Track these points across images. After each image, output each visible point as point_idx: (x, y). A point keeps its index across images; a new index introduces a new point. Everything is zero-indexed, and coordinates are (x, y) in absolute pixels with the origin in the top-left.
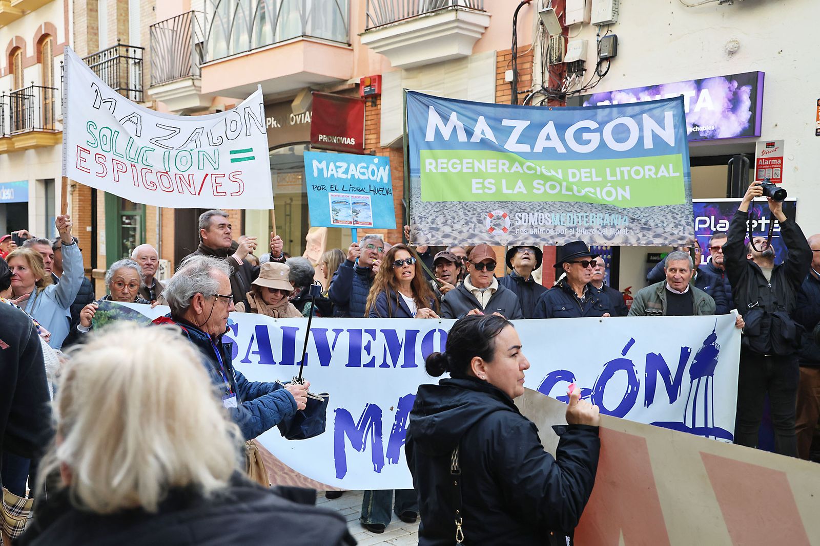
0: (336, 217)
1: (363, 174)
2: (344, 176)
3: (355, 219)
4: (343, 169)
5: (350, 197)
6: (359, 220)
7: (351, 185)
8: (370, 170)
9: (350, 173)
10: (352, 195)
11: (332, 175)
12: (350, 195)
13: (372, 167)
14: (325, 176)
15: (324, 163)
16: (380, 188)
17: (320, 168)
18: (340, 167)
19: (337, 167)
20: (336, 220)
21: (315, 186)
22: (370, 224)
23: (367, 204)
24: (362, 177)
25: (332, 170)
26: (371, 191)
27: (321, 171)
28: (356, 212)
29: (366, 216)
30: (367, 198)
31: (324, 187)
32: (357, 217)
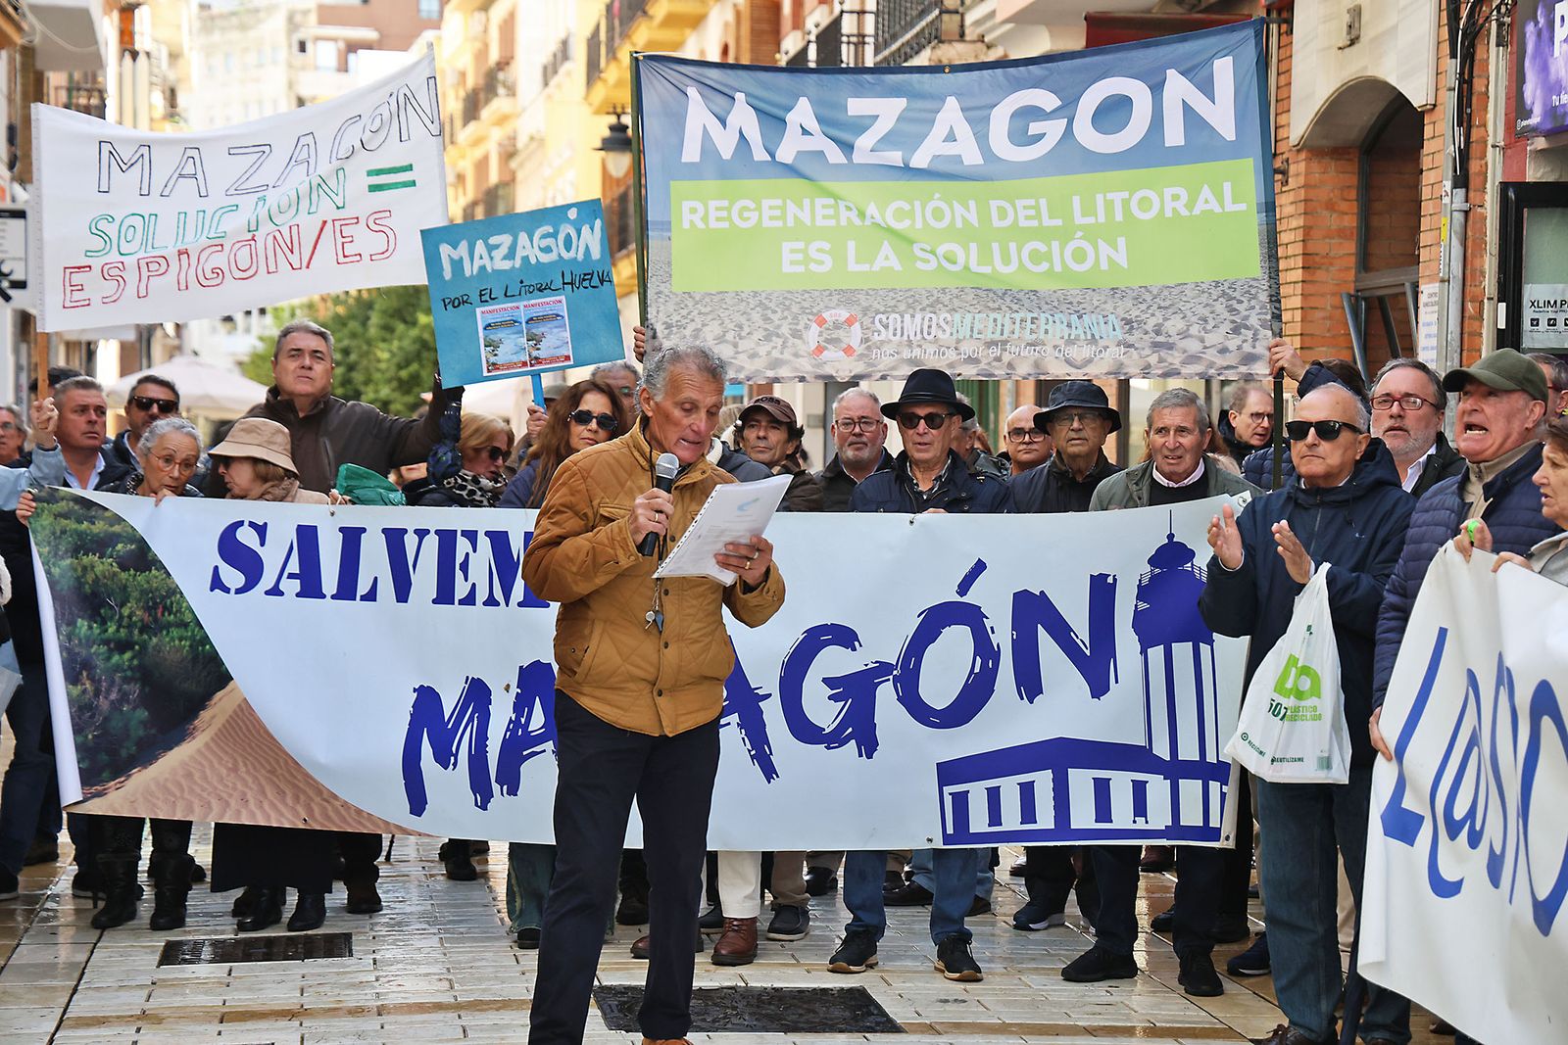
0: (493, 359)
1: (547, 250)
2: (506, 265)
3: (535, 353)
4: (504, 250)
5: (522, 307)
6: (542, 354)
8: (561, 237)
9: (520, 253)
10: (525, 303)
11: (483, 268)
12: (521, 305)
13: (567, 229)
14: (468, 273)
15: (463, 246)
16: (585, 275)
17: (456, 258)
18: (497, 247)
19: (491, 248)
20: (494, 364)
21: (447, 301)
22: (568, 358)
23: (558, 315)
24: (545, 258)
25: (481, 258)
26: (567, 284)
27: (457, 265)
28: (535, 339)
29: (559, 343)
30: (558, 302)
31: (465, 298)
32: (538, 349)
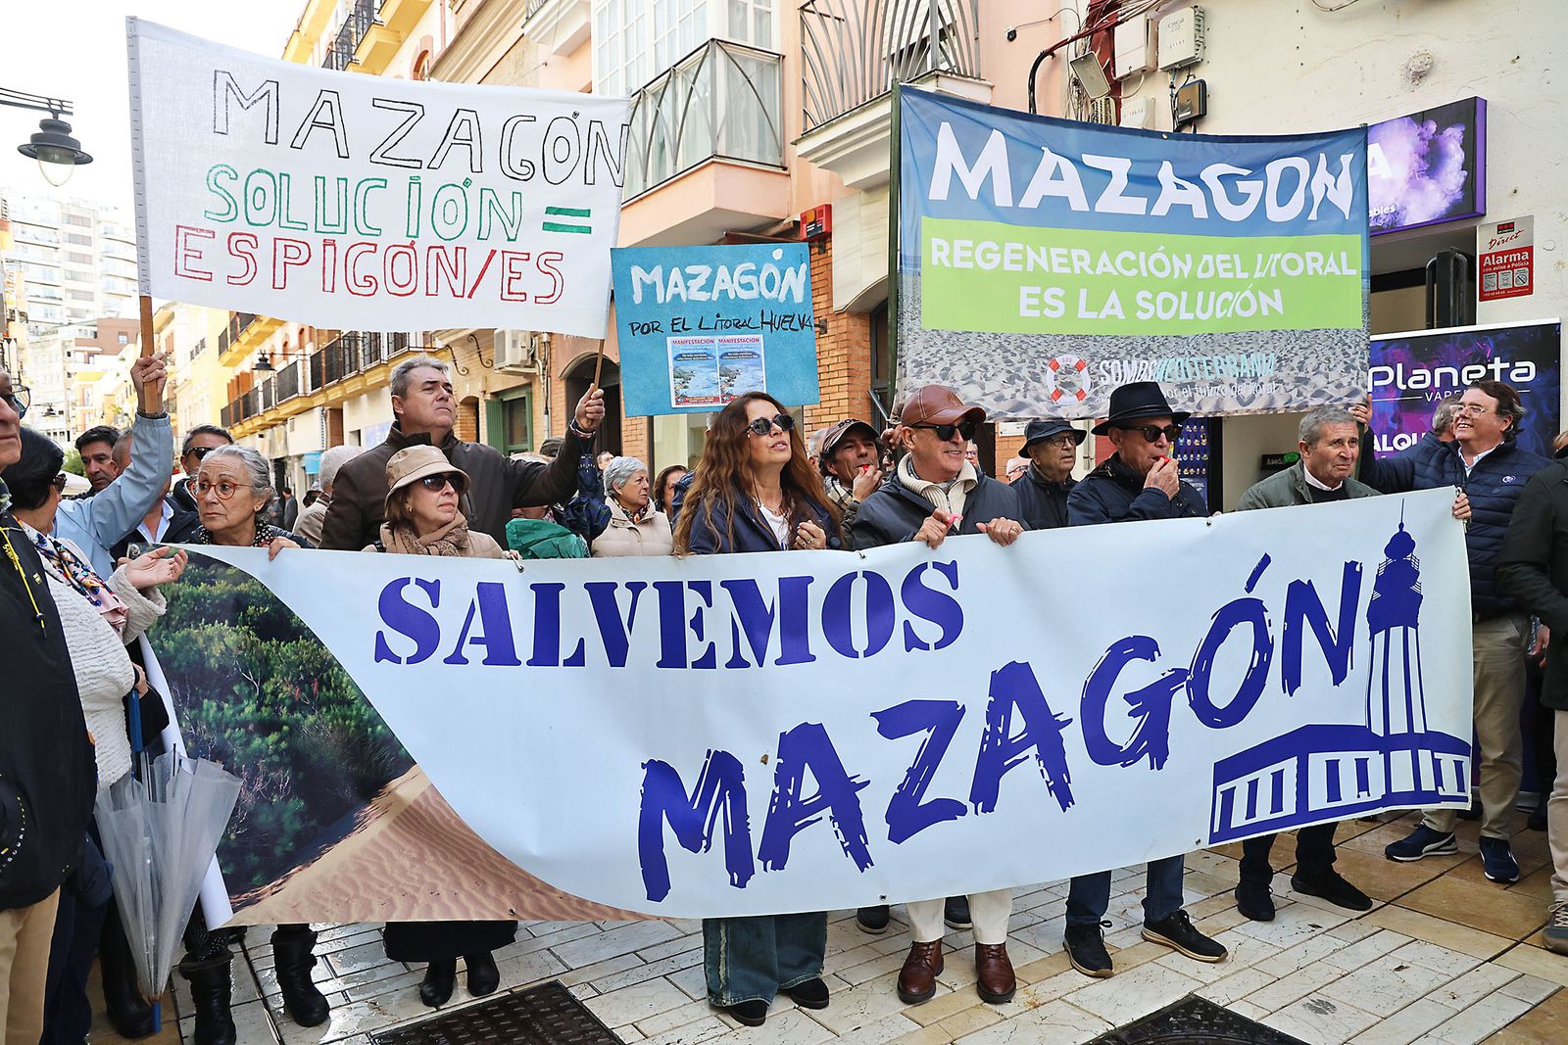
0: (682, 391)
1: (748, 287)
2: (703, 296)
3: (727, 389)
4: (701, 281)
5: (716, 341)
7: (718, 316)
8: (764, 276)
9: (718, 287)
10: (721, 337)
11: (677, 296)
12: (716, 338)
13: (769, 269)
14: (660, 300)
15: (658, 271)
16: (786, 317)
17: (648, 282)
18: (694, 277)
19: (687, 278)
20: (683, 396)
21: (635, 326)
23: (754, 354)
24: (745, 295)
26: (767, 323)
27: (649, 290)
28: (728, 375)
29: (753, 380)
30: (755, 341)
31: (656, 325)
32: (731, 386)
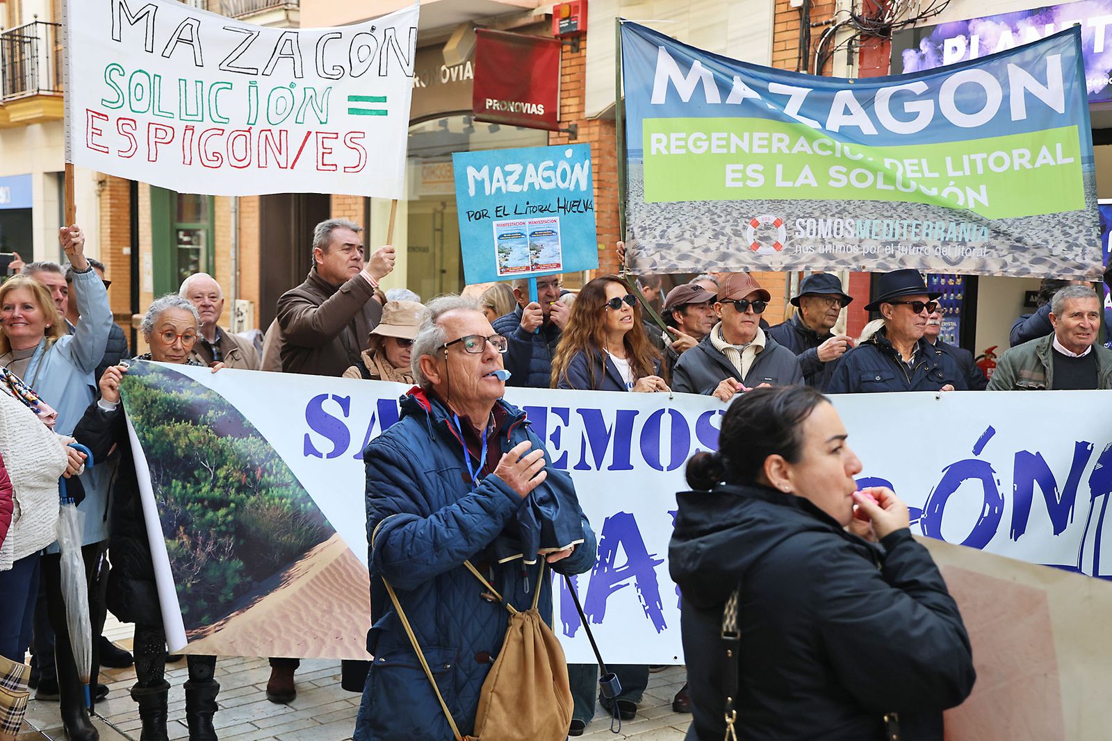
0: (504, 263)
1: (548, 180)
2: (517, 189)
3: (535, 260)
4: (515, 177)
5: (527, 223)
6: (540, 261)
7: (528, 203)
8: (559, 171)
9: (528, 180)
10: (530, 220)
11: (499, 189)
12: (527, 221)
13: (563, 165)
14: (487, 192)
15: (485, 169)
16: (575, 202)
17: (479, 179)
18: (511, 173)
19: (506, 174)
20: (505, 267)
21: (471, 214)
22: (558, 265)
23: (553, 232)
24: (546, 186)
25: (498, 181)
26: (562, 208)
27: (480, 185)
28: (535, 249)
29: (552, 253)
30: (554, 221)
31: (485, 212)
32: (538, 257)
